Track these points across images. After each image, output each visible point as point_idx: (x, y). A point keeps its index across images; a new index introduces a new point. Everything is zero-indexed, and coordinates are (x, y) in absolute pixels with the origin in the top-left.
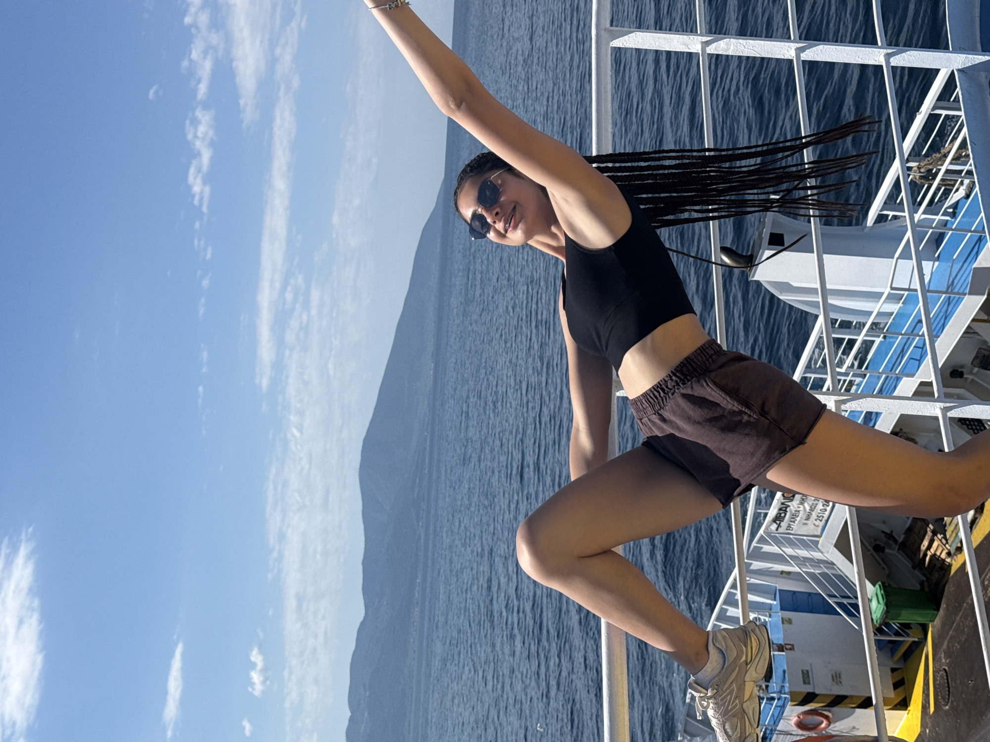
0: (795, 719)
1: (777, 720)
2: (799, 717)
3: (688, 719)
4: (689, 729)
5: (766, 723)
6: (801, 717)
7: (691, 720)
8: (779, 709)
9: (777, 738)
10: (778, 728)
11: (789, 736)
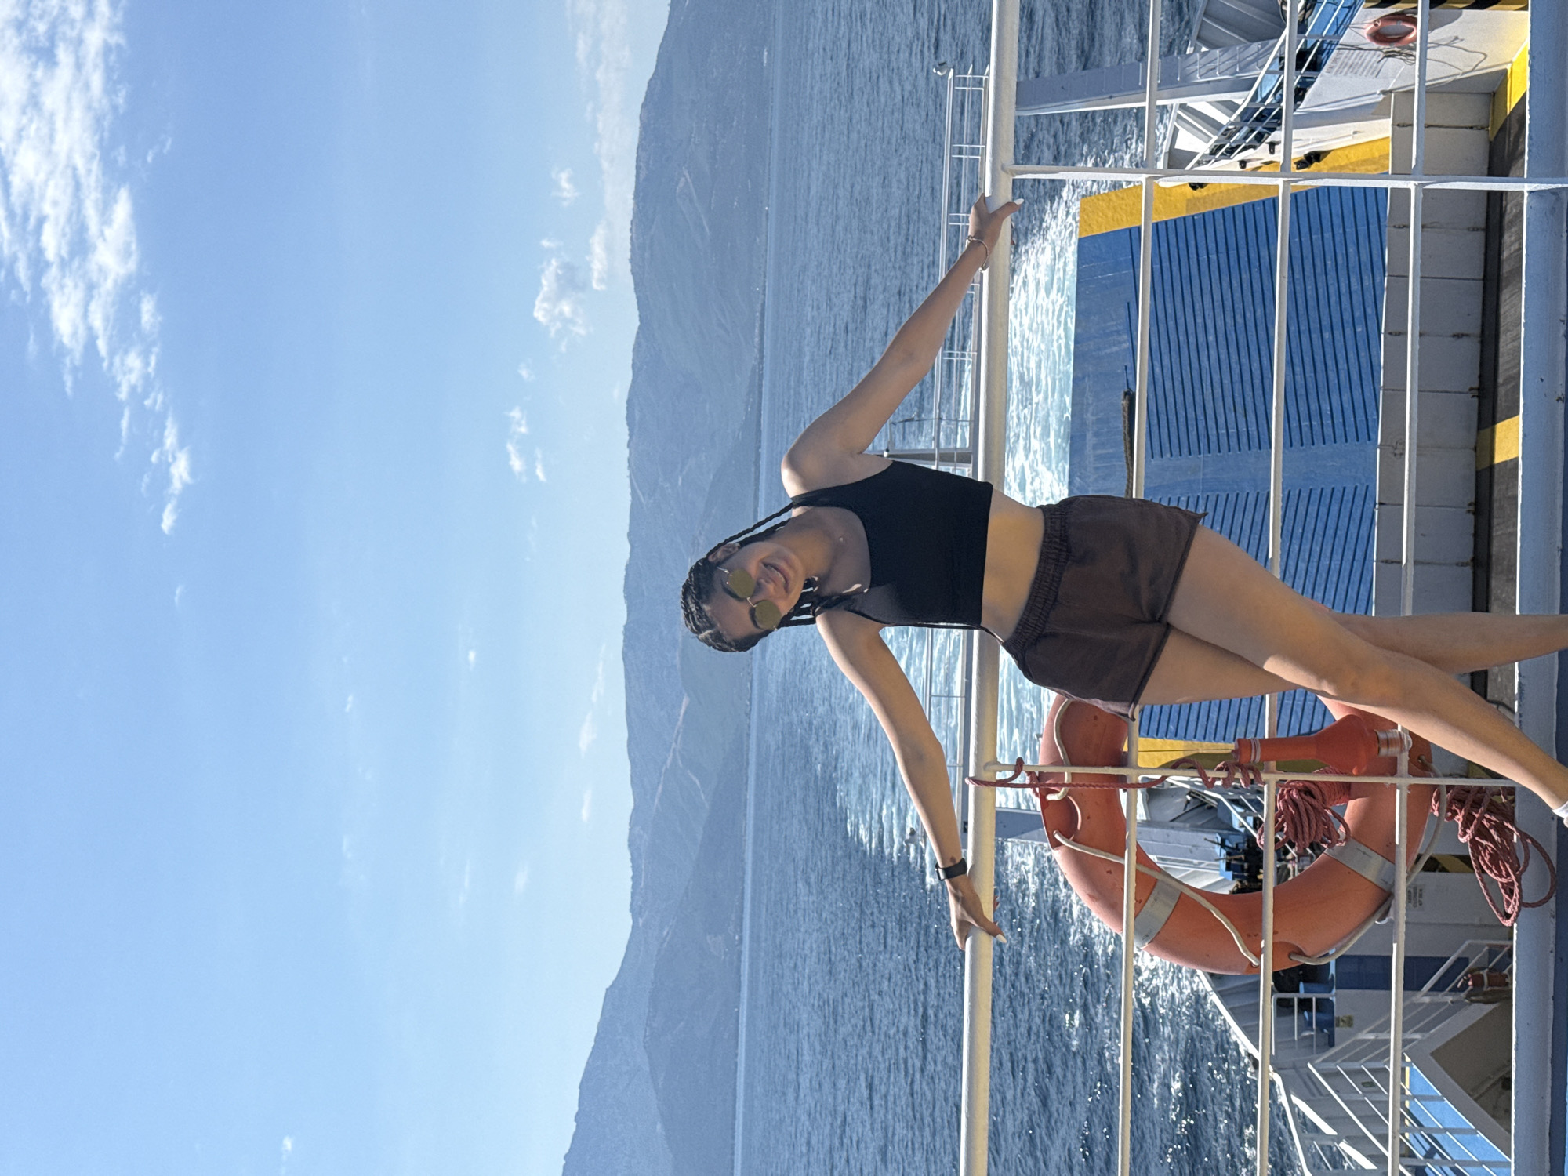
0: (1369, 28)
1: (1341, 27)
2: (1376, 25)
3: (1205, 19)
4: (1205, 34)
5: (1324, 34)
6: (1380, 24)
7: (1208, 21)
8: (1347, 10)
9: (1338, 55)
10: (1341, 41)
11: (1357, 52)
